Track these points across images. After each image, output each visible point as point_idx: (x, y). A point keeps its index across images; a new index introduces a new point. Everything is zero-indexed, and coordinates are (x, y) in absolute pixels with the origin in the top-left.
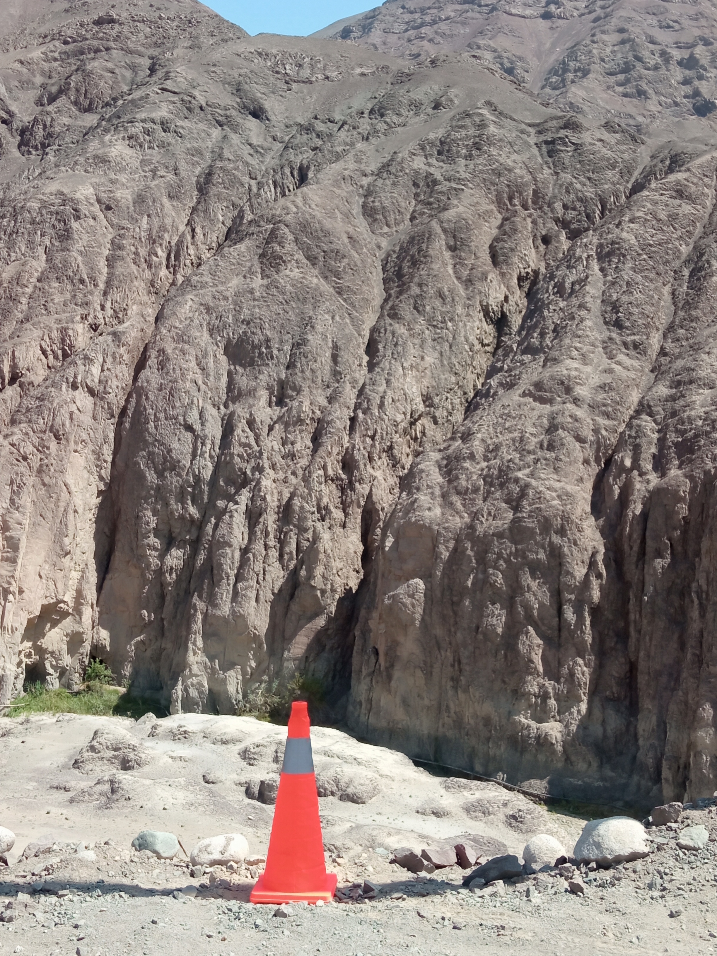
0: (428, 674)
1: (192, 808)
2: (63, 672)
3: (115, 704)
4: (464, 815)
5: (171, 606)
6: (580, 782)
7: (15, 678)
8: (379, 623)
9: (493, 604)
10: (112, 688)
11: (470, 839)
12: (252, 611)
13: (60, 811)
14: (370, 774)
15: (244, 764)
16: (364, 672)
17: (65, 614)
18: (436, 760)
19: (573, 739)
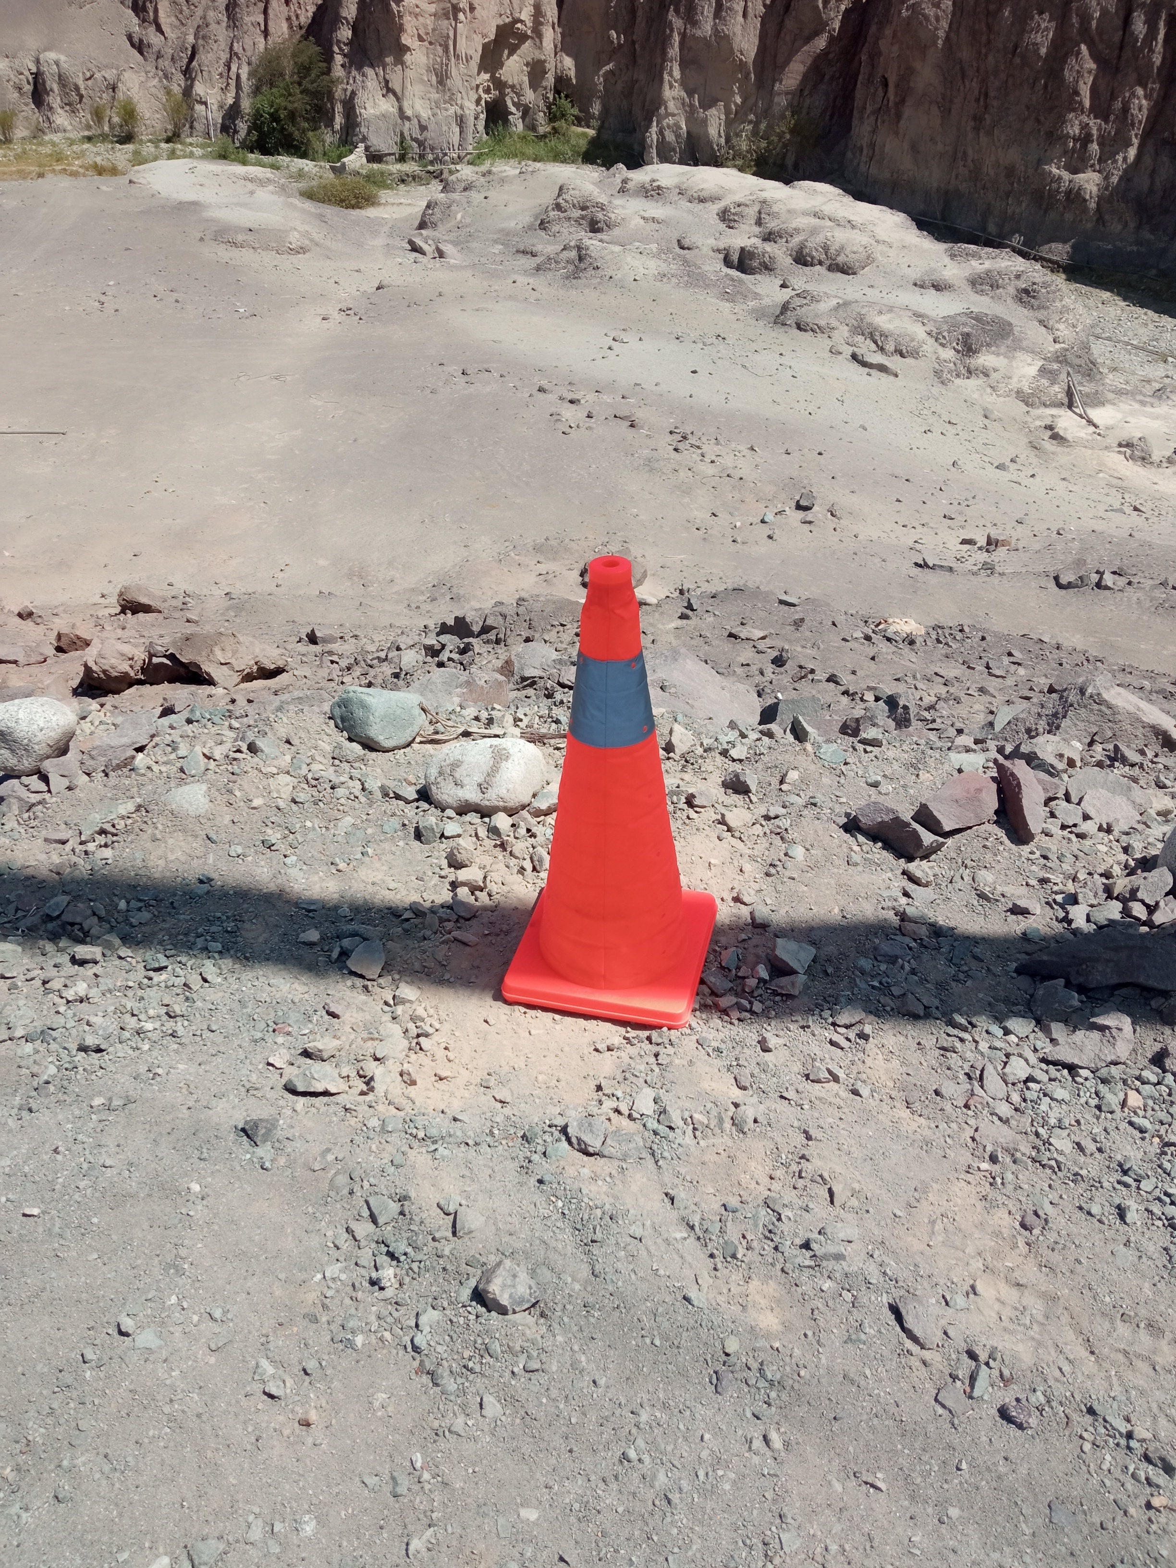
0: (946, 112)
1: (665, 280)
2: (526, 111)
3: (584, 150)
4: (968, 289)
5: (644, 24)
6: (1110, 247)
7: (476, 118)
8: (892, 44)
9: (1041, 13)
10: (580, 130)
11: (972, 318)
12: (738, 29)
13: (527, 280)
14: (865, 239)
15: (722, 226)
16: (869, 109)
17: (523, 38)
18: (943, 219)
19: (1111, 194)
